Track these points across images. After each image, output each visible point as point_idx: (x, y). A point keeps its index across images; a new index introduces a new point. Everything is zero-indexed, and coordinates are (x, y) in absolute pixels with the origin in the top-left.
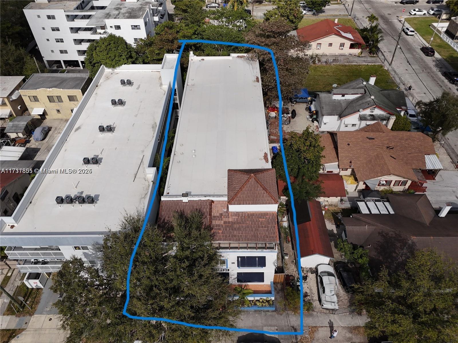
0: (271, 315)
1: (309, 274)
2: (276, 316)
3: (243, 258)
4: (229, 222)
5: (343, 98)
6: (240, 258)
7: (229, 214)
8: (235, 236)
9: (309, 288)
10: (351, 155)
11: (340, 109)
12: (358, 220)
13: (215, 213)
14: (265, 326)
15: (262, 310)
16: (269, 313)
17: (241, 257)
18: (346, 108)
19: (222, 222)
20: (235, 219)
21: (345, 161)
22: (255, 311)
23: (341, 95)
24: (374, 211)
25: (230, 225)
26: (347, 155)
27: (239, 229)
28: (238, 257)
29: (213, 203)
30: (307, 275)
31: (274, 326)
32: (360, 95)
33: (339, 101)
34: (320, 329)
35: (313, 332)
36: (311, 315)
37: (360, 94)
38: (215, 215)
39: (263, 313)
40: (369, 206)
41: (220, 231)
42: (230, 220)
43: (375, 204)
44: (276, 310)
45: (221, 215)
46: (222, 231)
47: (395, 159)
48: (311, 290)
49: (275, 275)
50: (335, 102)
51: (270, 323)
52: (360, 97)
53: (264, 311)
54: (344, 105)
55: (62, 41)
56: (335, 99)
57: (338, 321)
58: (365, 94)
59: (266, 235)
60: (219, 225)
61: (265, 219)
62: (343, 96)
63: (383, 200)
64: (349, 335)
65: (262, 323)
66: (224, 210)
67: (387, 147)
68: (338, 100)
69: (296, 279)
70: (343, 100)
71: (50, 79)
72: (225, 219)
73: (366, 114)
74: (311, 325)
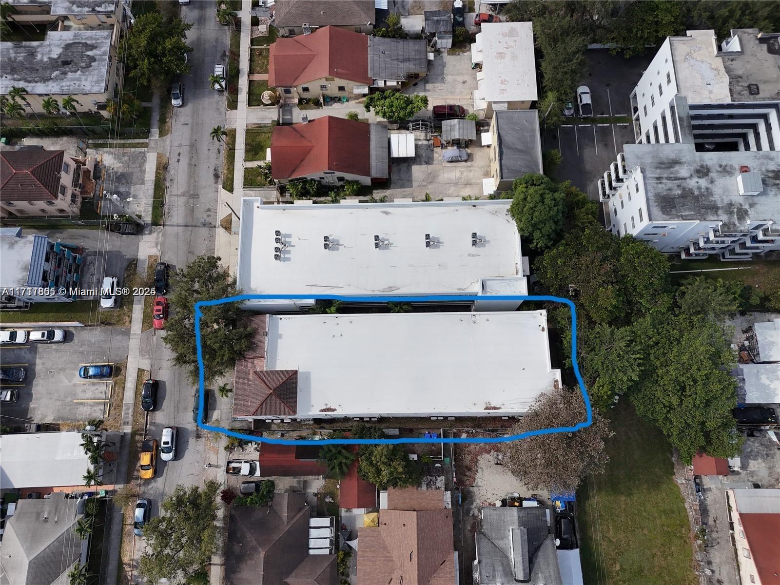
0: (228, 417)
12: (300, 510)
14: (221, 412)
18: (495, 545)
24: (313, 533)
34: (216, 456)
35: (214, 450)
36: (225, 451)
38: (255, 362)
40: (324, 529)
43: (326, 538)
46: (243, 368)
54: (500, 543)
55: (653, 104)
58: (515, 579)
63: (332, 549)
64: (210, 479)
67: (402, 577)
71: (528, 134)
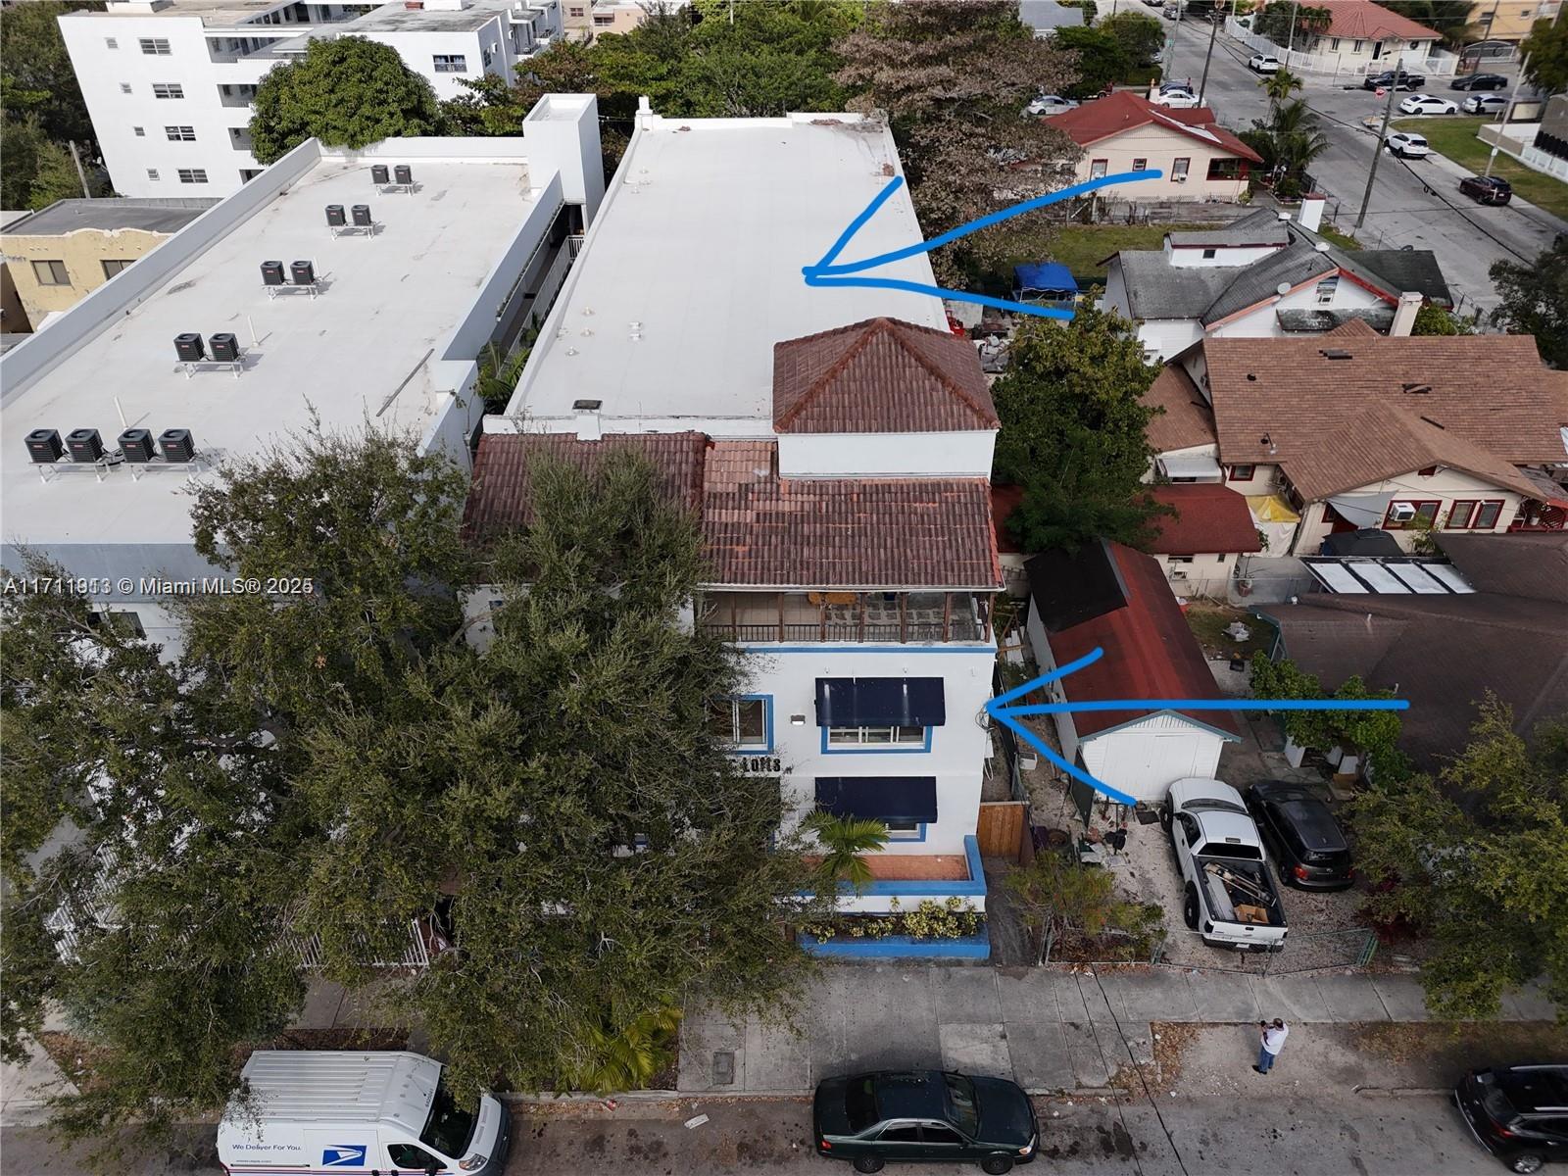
0: (972, 979)
1: (1134, 826)
2: (998, 980)
3: (841, 685)
4: (780, 516)
5: (1210, 263)
6: (827, 687)
7: (778, 486)
8: (805, 565)
9: (1137, 874)
10: (1264, 417)
11: (1200, 298)
13: (717, 480)
14: (947, 1022)
15: (929, 961)
16: (965, 972)
17: (832, 682)
18: (1220, 297)
19: (750, 516)
20: (806, 505)
21: (1241, 437)
22: (900, 963)
23: (1202, 251)
24: (1390, 588)
25: (782, 530)
26: (1250, 413)
27: (825, 539)
28: (820, 682)
29: (709, 448)
30: (1121, 827)
31: (990, 1021)
32: (1273, 250)
33: (1196, 277)
34: (1204, 1034)
35: (1174, 1048)
36: (1157, 979)
37: (1274, 245)
38: (719, 488)
39: (934, 970)
41: (740, 549)
42: (785, 507)
43: (1387, 569)
44: (993, 960)
45: (745, 489)
46: (747, 548)
47: (1443, 428)
48: (1147, 882)
49: (982, 810)
50: (1180, 276)
51: (969, 1008)
52: (1274, 256)
53: (939, 965)
54: (1215, 286)
55: (188, 135)
56: (1178, 268)
57: (1287, 1002)
58: (1290, 244)
59: (945, 563)
60: (737, 526)
61: (937, 505)
62: (1210, 254)
63: (1414, 560)
64: (1341, 1057)
65: (931, 1010)
66: (756, 471)
67: (1406, 388)
68: (1189, 268)
69: (1075, 843)
70: (1210, 270)
71: (122, 214)
72: (761, 506)
73: (1303, 311)
74: (1159, 1018)
